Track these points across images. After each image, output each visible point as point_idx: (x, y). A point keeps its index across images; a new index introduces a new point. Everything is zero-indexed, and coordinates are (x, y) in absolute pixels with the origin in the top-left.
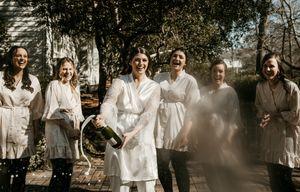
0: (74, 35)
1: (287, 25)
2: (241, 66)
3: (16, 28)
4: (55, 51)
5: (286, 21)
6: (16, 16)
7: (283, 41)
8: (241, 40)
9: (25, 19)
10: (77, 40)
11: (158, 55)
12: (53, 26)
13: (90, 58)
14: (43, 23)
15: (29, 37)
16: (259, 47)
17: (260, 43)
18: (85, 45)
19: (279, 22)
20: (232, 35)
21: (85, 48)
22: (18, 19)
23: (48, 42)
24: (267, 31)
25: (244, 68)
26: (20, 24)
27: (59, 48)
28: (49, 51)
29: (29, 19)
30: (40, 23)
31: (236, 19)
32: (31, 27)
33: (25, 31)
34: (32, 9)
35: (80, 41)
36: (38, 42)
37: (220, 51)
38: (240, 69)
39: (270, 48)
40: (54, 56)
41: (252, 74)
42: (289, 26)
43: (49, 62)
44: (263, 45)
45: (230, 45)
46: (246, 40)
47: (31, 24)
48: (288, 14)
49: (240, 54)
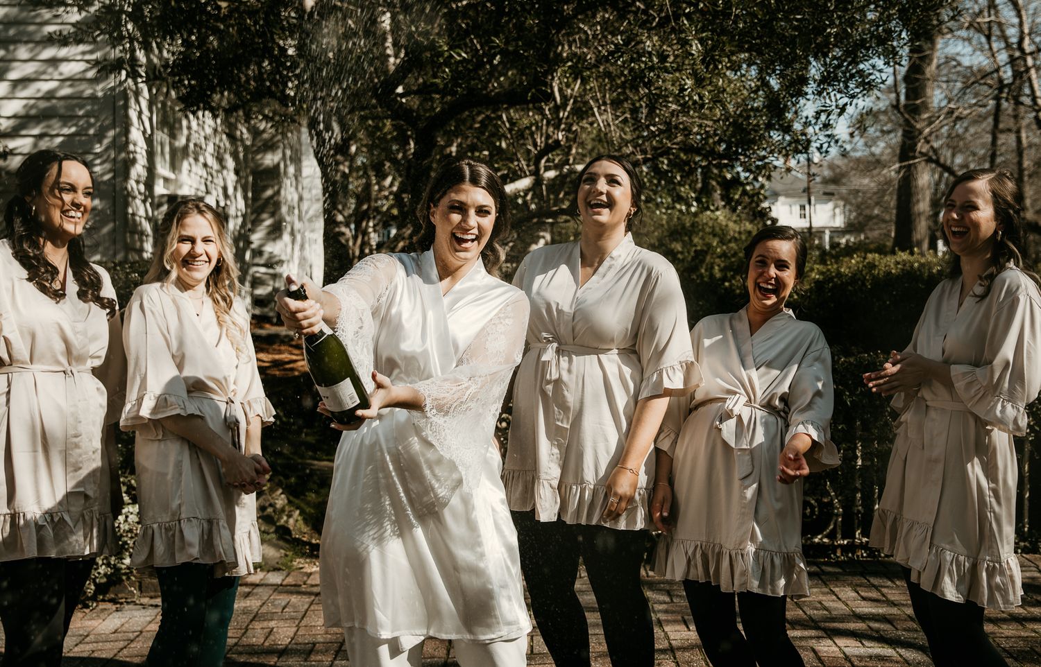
0: (229, 112)
1: (1007, 74)
2: (839, 222)
3: (16, 84)
4: (163, 169)
5: (1003, 57)
6: (16, 41)
7: (995, 132)
8: (842, 128)
9: (48, 53)
10: (243, 131)
11: (538, 181)
12: (154, 77)
13: (289, 193)
14: (117, 66)
15: (66, 119)
16: (906, 152)
17: (910, 136)
18: (270, 146)
19: (979, 60)
20: (808, 107)
21: (270, 159)
22: (23, 52)
23: (136, 135)
24: (937, 97)
25: (850, 228)
26: (29, 69)
27: (177, 157)
28: (139, 170)
29: (63, 52)
30: (106, 68)
31: (821, 52)
32: (72, 80)
33: (50, 96)
34: (75, 16)
35: (255, 133)
36: (99, 137)
37: (765, 169)
38: (836, 232)
39: (946, 155)
40: (160, 189)
41: (881, 250)
42: (1017, 75)
43: (139, 209)
44: (921, 147)
45: (800, 145)
46: (860, 125)
47: (69, 69)
48: (1012, 32)
49: (836, 180)
